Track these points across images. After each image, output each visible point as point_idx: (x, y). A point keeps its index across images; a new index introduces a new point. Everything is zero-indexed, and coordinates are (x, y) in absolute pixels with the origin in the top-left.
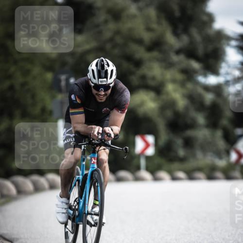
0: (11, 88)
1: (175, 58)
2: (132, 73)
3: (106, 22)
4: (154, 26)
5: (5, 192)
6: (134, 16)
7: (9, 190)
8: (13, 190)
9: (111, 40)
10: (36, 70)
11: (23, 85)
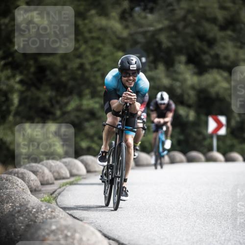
7: (78, 169)
8: (83, 170)
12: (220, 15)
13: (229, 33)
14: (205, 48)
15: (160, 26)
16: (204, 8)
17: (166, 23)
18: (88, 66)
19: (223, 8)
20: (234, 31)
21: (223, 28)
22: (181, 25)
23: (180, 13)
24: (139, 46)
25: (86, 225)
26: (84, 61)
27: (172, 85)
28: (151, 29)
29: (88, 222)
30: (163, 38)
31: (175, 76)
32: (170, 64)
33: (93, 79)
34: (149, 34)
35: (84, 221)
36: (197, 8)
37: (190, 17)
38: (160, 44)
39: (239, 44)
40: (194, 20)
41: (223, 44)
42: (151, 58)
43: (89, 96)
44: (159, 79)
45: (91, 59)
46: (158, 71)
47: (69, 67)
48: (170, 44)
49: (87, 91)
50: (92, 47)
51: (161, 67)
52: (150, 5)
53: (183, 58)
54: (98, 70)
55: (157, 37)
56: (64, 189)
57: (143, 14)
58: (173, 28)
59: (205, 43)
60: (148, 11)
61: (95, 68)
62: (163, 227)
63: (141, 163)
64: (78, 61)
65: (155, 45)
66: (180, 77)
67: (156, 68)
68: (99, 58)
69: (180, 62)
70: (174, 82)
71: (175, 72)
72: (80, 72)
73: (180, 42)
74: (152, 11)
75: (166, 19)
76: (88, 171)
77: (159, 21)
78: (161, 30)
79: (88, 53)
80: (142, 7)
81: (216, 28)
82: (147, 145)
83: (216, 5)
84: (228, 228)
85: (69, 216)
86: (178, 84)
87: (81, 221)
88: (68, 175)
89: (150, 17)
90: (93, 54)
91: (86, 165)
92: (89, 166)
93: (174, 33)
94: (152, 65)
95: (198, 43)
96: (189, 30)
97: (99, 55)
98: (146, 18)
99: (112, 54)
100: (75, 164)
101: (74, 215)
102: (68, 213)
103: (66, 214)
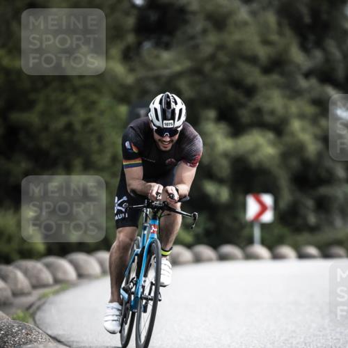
0: (69, 127)
1: (303, 83)
2: (242, 105)
3: (205, 32)
4: (274, 37)
5: (60, 276)
6: (245, 24)
7: (65, 272)
8: (71, 273)
9: (212, 57)
10: (104, 102)
11: (86, 123)
12: (263, 53)
13: (276, 77)
14: (242, 98)
15: (177, 68)
16: (240, 43)
17: (187, 64)
18: (78, 126)
19: (266, 42)
20: (282, 74)
21: (267, 70)
22: (208, 67)
23: (207, 50)
26: (73, 119)
28: (167, 72)
30: (183, 85)
34: (163, 80)
36: (230, 43)
37: (220, 55)
39: (289, 93)
40: (226, 60)
45: (82, 115)
48: (192, 94)
49: (78, 162)
50: (84, 99)
52: (165, 39)
53: (212, 114)
54: (93, 131)
56: (46, 301)
57: (156, 52)
58: (197, 71)
61: (89, 128)
64: (64, 119)
68: (94, 115)
69: (207, 119)
72: (66, 135)
74: (167, 47)
75: (188, 58)
76: (80, 276)
77: (177, 62)
78: (180, 74)
81: (256, 71)
85: (51, 339)
87: (70, 346)
88: (51, 280)
89: (166, 56)
91: (77, 267)
93: (197, 78)
95: (232, 93)
96: (219, 74)
98: (157, 57)
101: (59, 338)
102: (50, 336)
103: (48, 338)
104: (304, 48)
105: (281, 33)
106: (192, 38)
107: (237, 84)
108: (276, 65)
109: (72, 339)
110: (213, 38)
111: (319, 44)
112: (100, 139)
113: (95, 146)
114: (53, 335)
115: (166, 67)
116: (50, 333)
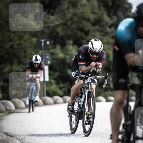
0: (12, 46)
1: (109, 30)
2: (84, 39)
3: (68, 8)
4: (97, 11)
5: (8, 108)
6: (85, 5)
7: (10, 106)
8: (13, 107)
9: (71, 19)
10: (26, 37)
11: (19, 45)
12: (92, 17)
13: (97, 27)
14: (84, 36)
15: (57, 23)
16: (83, 13)
17: (61, 21)
18: (16, 47)
19: (93, 13)
20: (100, 26)
21: (94, 24)
22: (69, 23)
23: (69, 16)
24: (45, 35)
25: (15, 140)
26: (14, 43)
27: (64, 58)
28: (52, 25)
29: (16, 137)
30: (59, 30)
31: (66, 52)
32: (63, 45)
33: (19, 54)
34: (51, 28)
35: (14, 137)
36: (79, 13)
37: (75, 18)
38: (57, 33)
39: (103, 34)
40: (77, 20)
41: (93, 33)
42: (52, 42)
43: (16, 64)
44: (57, 54)
45: (18, 42)
46: (56, 49)
47: (5, 47)
48: (63, 34)
49: (16, 61)
50: (18, 35)
51: (58, 47)
52: (52, 11)
53: (71, 42)
54: (22, 48)
55: (55, 29)
56: (2, 118)
57: (48, 16)
58: (65, 24)
59: (83, 33)
60: (50, 14)
61: (20, 47)
62: (60, 140)
63: (47, 103)
64: (10, 43)
65: (55, 34)
66: (69, 53)
67: (55, 47)
68: (23, 42)
69: (69, 44)
70: (66, 56)
71: (66, 50)
72: (11, 50)
73: (69, 32)
74: (53, 14)
75: (61, 19)
76: (16, 108)
77: (57, 20)
78: (58, 25)
79: (16, 39)
80: (47, 12)
81: (90, 25)
82: (50, 92)
83: (90, 11)
84: (97, 141)
85: (4, 134)
86: (68, 57)
87: (12, 137)
88: (4, 110)
89: (52, 18)
90: (19, 39)
91: (15, 104)
92: (17, 104)
93: (65, 27)
94: (53, 46)
95: (79, 33)
96: (74, 26)
97: (22, 40)
98: (49, 18)
99: (30, 39)
100: (8, 104)
101: (8, 133)
102: (4, 133)
103: (3, 133)
104: (109, 15)
105: (100, 9)
106: (63, 11)
107: (82, 30)
108: (98, 22)
109: (13, 134)
110: (72, 11)
111: (115, 14)
112: (25, 52)
113: (23, 55)
114: (5, 132)
115: (52, 22)
116: (4, 131)
